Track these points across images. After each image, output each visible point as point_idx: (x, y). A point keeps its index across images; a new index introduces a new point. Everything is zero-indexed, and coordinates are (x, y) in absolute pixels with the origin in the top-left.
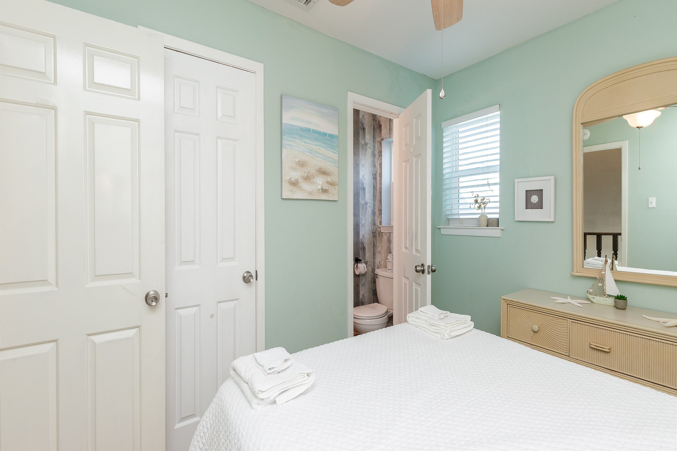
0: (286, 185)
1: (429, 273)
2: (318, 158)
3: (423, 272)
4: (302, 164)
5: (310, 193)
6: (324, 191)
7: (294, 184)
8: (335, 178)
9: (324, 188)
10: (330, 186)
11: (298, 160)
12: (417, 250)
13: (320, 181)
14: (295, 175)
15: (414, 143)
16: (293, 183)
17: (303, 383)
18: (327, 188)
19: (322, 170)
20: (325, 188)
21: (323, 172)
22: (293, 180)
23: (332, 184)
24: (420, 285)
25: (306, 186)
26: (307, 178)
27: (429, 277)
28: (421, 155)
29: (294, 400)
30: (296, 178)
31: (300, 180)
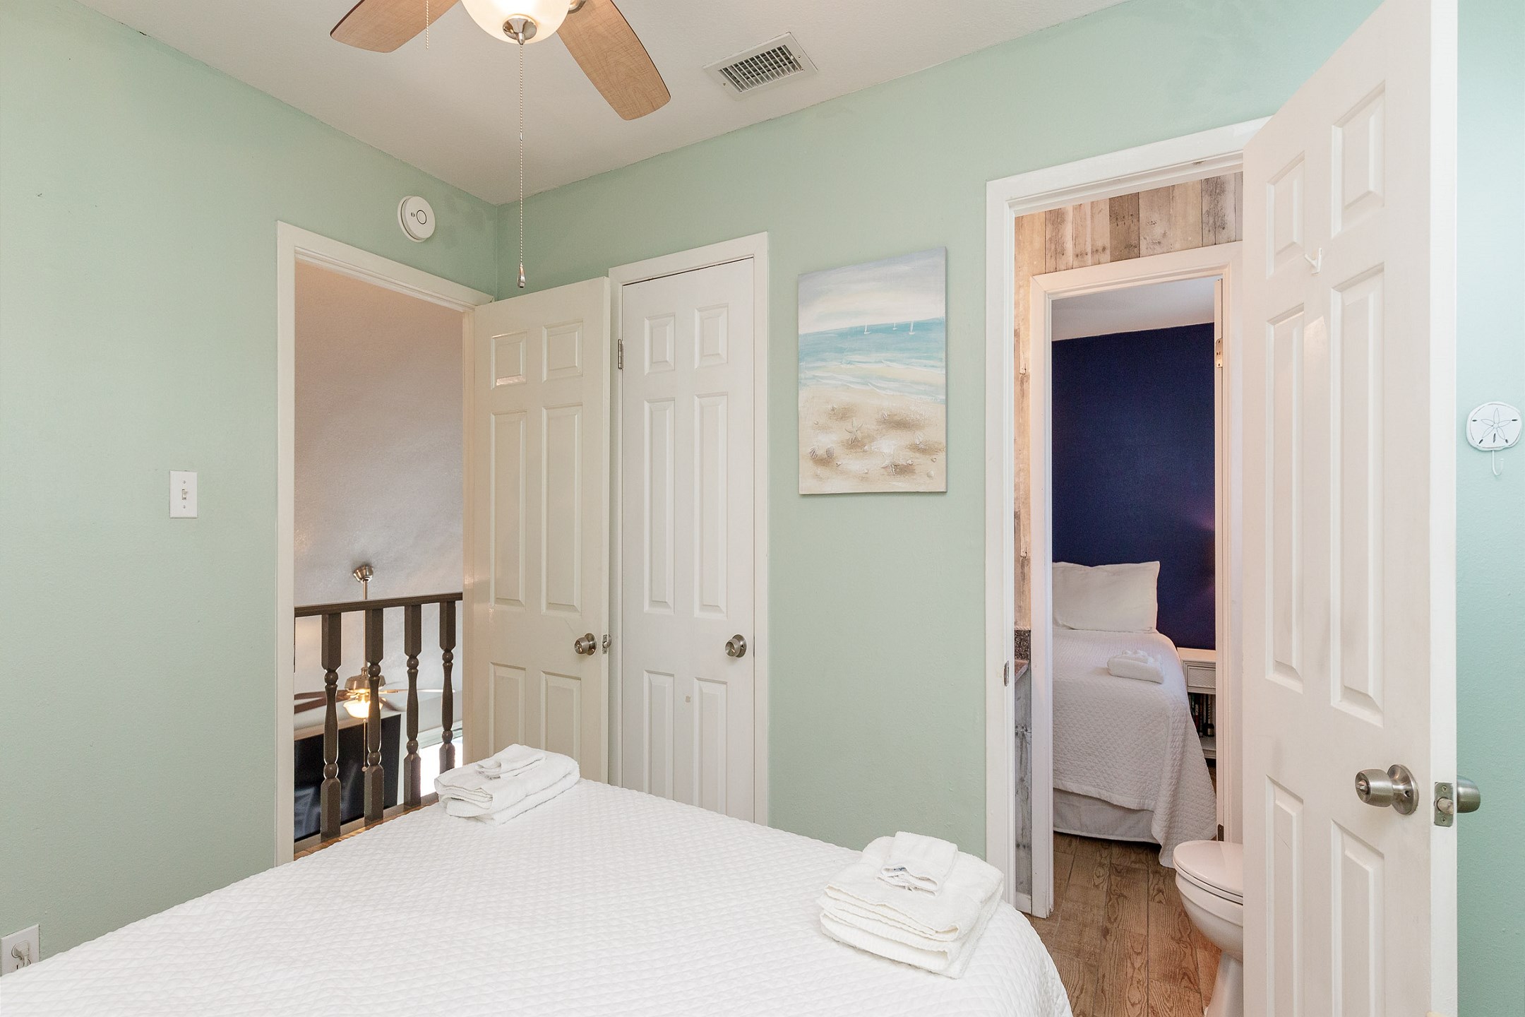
0: (807, 467)
1: (1443, 818)
2: (884, 392)
3: (1406, 802)
4: (843, 414)
5: (864, 478)
6: (902, 470)
7: (825, 460)
8: (935, 434)
9: (902, 462)
10: (917, 455)
11: (830, 407)
12: (1355, 694)
13: (890, 447)
14: (828, 441)
15: (1336, 228)
16: (822, 460)
17: (476, 802)
18: (910, 462)
19: (896, 418)
20: (905, 464)
21: (898, 424)
22: (821, 452)
23: (924, 450)
24: (1381, 855)
25: (853, 463)
26: (855, 444)
27: (1445, 841)
28: (1382, 270)
29: (466, 820)
30: (829, 447)
31: (838, 451)
